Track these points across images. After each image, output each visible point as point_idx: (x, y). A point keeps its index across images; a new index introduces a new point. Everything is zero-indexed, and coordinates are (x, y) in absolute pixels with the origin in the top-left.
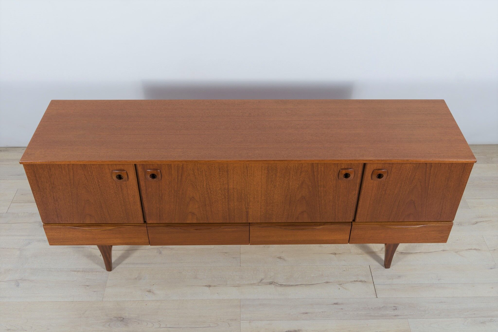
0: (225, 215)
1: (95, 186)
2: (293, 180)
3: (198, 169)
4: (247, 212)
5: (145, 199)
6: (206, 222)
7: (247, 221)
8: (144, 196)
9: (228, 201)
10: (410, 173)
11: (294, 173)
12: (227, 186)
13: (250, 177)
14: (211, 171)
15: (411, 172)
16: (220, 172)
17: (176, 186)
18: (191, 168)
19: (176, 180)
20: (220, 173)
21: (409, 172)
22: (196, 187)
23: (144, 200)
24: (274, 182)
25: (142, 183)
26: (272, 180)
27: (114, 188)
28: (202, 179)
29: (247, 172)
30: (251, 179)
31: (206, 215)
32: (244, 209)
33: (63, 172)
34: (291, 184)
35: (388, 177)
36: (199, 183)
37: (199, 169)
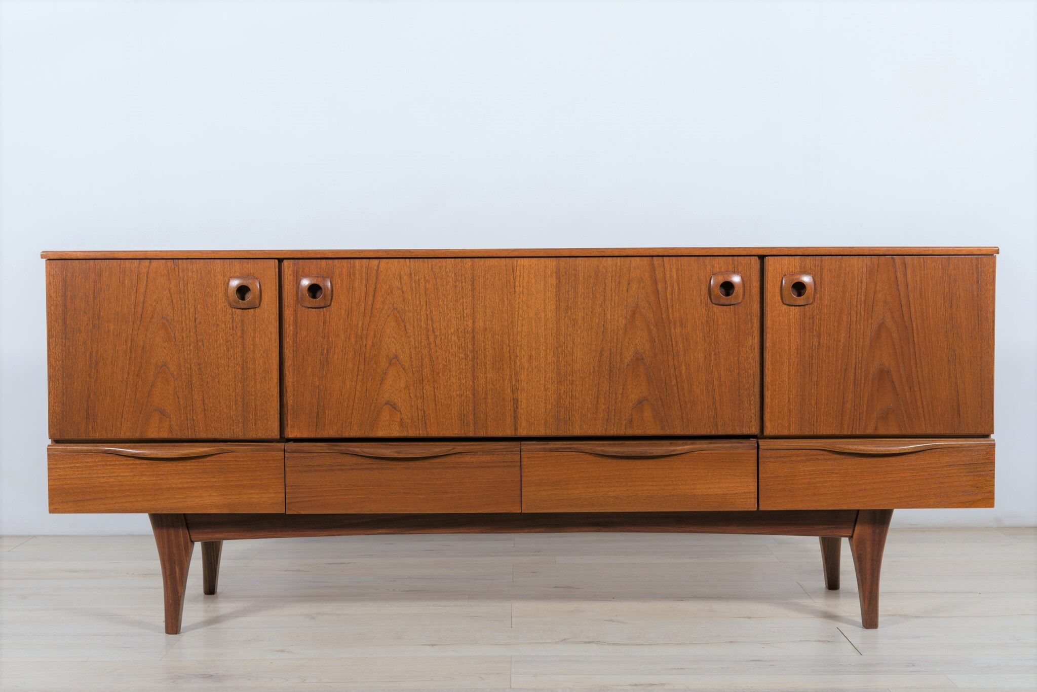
0: (465, 412)
1: (187, 322)
2: (613, 304)
3: (411, 274)
4: (516, 401)
5: (290, 362)
6: (421, 432)
7: (516, 429)
8: (288, 353)
9: (473, 366)
10: (864, 286)
11: (614, 284)
12: (470, 323)
13: (521, 296)
14: (438, 280)
15: (864, 281)
16: (457, 284)
17: (360, 324)
18: (396, 271)
19: (363, 306)
20: (456, 287)
21: (861, 282)
22: (403, 325)
23: (288, 363)
24: (572, 310)
25: (288, 314)
26: (567, 306)
27: (227, 327)
28: (418, 303)
29: (515, 283)
30: (522, 301)
31: (422, 412)
32: (509, 391)
33: (126, 282)
34: (609, 317)
35: (818, 295)
36: (411, 315)
37: (413, 276)
